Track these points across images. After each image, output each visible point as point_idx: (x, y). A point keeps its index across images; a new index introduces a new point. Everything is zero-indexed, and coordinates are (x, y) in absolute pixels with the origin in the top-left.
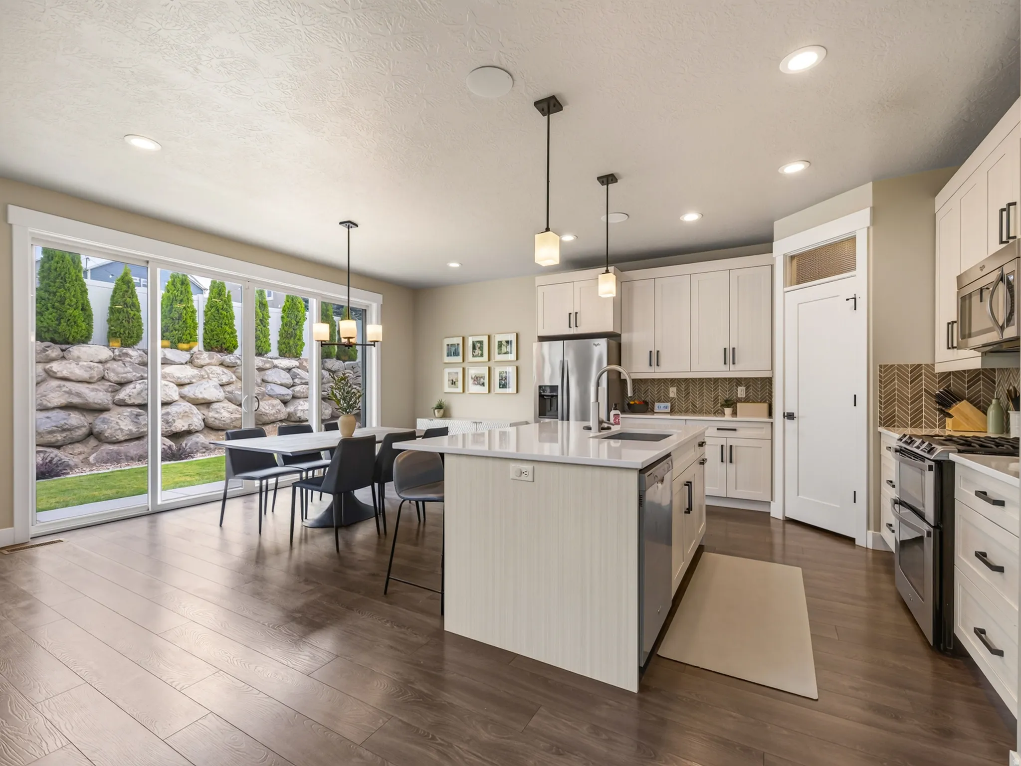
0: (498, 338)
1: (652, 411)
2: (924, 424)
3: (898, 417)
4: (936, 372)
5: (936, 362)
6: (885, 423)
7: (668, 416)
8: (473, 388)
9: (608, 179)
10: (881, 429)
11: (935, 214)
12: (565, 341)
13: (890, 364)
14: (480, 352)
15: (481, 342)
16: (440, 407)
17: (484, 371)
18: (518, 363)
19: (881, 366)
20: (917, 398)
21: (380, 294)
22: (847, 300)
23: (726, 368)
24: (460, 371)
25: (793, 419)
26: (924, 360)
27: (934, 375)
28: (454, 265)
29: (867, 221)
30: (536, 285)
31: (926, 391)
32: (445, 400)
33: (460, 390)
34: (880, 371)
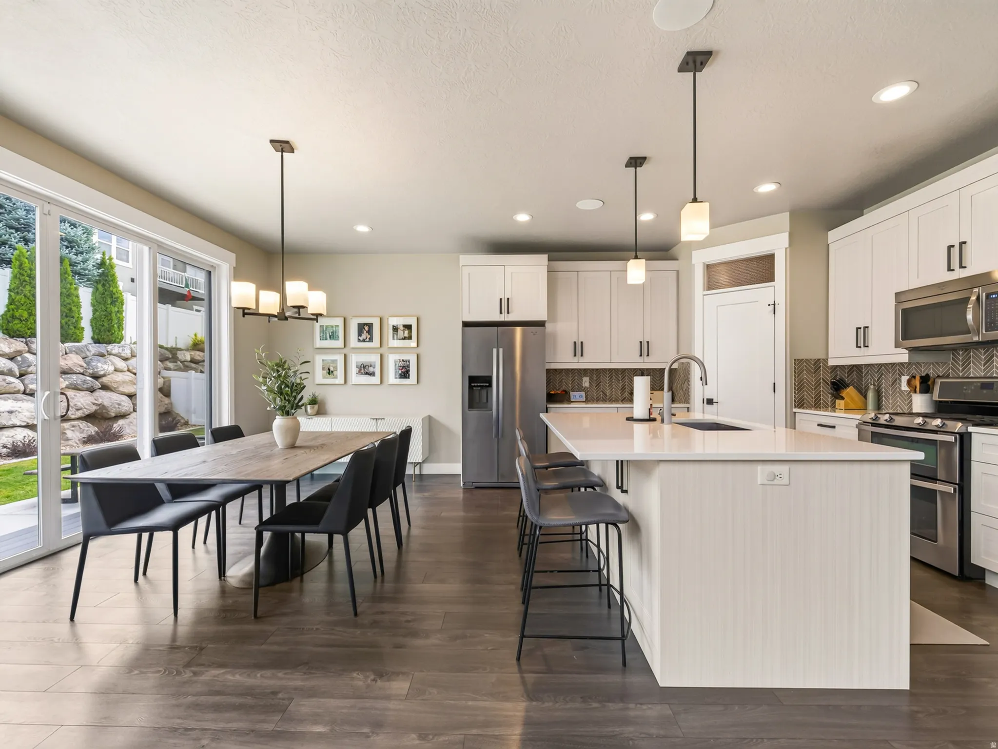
0: (394, 321)
1: (569, 401)
2: (822, 405)
3: (806, 400)
4: (829, 365)
5: (829, 357)
6: (798, 405)
7: (584, 405)
8: (355, 378)
9: (636, 162)
10: (795, 410)
11: (829, 245)
12: (499, 328)
13: (801, 358)
14: (369, 336)
15: (370, 325)
16: (313, 402)
17: (374, 359)
18: (419, 351)
19: (795, 360)
20: (818, 385)
21: (233, 253)
22: (769, 305)
23: (640, 360)
24: (340, 359)
25: (713, 404)
26: (821, 356)
27: (828, 367)
28: (363, 229)
29: (786, 244)
30: (461, 265)
31: (824, 380)
32: (320, 393)
33: (340, 380)
34: (795, 363)
